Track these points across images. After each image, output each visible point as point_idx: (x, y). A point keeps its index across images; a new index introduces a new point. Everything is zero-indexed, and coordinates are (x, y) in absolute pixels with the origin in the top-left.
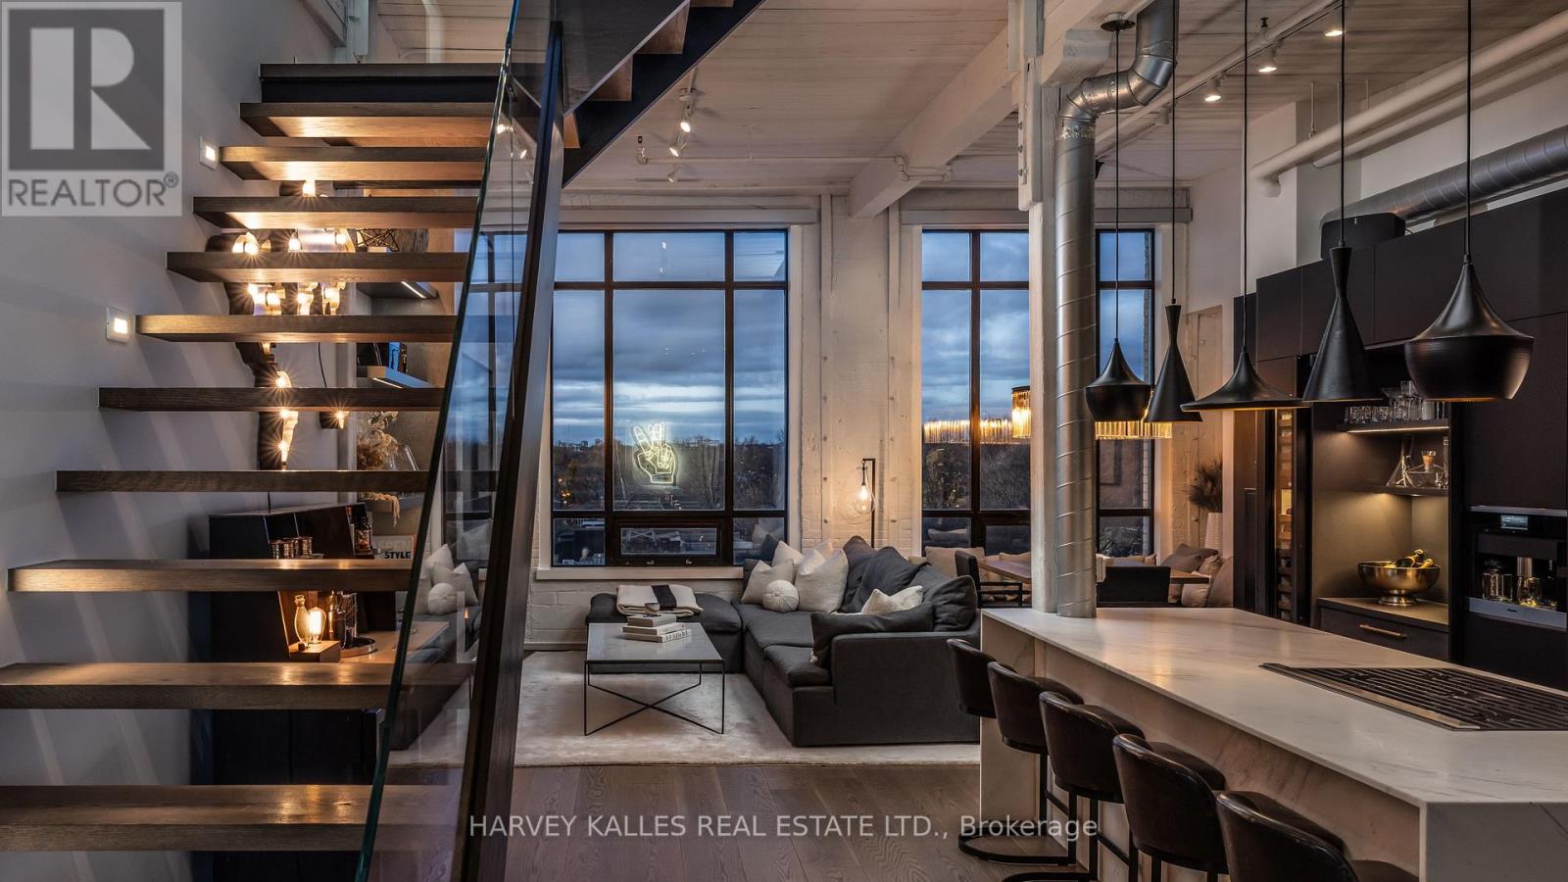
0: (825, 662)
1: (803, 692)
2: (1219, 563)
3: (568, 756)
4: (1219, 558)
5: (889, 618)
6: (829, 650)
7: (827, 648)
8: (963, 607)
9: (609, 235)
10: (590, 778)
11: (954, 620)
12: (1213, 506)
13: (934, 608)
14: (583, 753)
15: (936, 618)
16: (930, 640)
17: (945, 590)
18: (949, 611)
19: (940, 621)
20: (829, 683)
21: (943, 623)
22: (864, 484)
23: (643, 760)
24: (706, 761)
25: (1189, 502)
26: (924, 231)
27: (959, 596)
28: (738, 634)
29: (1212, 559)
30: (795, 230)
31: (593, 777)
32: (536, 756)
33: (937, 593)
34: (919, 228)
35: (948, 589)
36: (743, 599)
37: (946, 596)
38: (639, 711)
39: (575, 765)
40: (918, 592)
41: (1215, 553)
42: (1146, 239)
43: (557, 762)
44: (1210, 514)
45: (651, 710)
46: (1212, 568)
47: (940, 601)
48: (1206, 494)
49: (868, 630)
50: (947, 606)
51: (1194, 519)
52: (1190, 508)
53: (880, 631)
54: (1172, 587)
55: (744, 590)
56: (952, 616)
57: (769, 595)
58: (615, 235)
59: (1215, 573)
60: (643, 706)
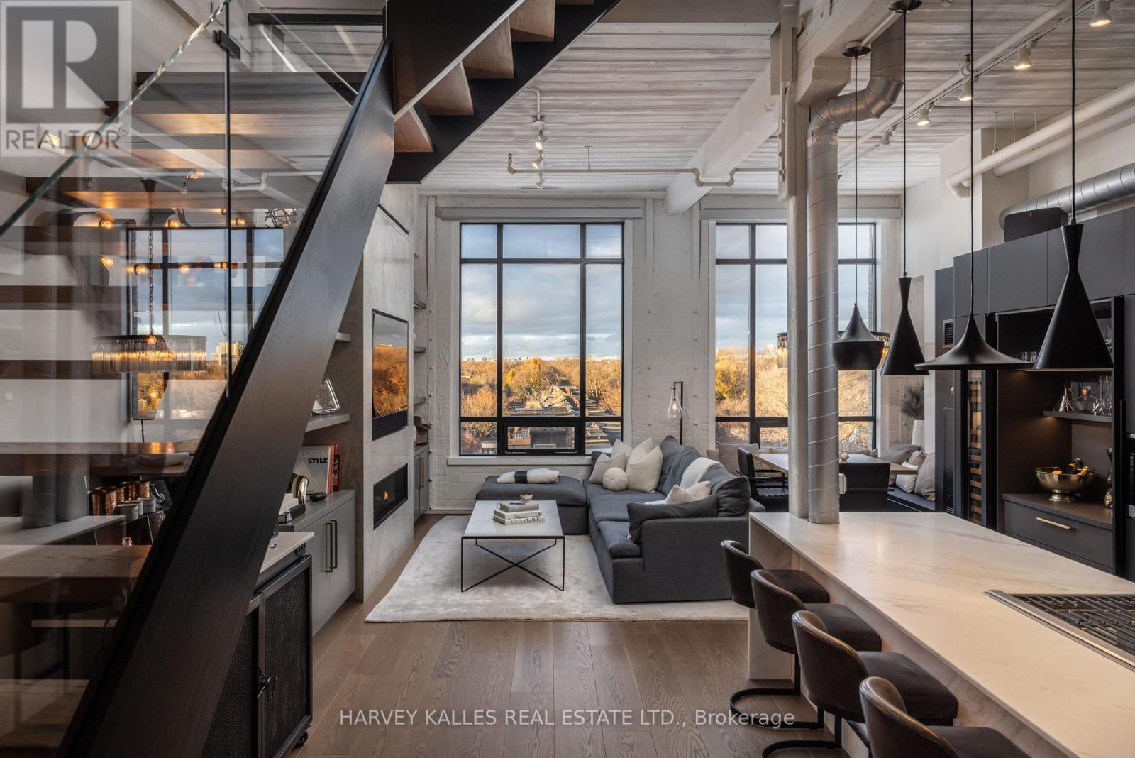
0: (638, 540)
1: (620, 563)
2: (923, 457)
3: (444, 612)
4: (922, 453)
5: (684, 507)
6: (641, 530)
7: (639, 528)
8: (738, 500)
9: (500, 226)
10: (455, 632)
11: (732, 509)
12: (917, 415)
13: (718, 499)
14: (455, 609)
15: (719, 506)
16: (715, 524)
17: (726, 486)
18: (730, 502)
19: (722, 509)
20: (640, 556)
21: (724, 511)
22: (675, 400)
23: (499, 616)
24: (545, 618)
25: (900, 413)
26: (717, 224)
27: (736, 491)
28: (585, 507)
29: (917, 453)
30: (628, 223)
31: (458, 632)
32: (420, 612)
33: (721, 489)
34: (713, 222)
35: (729, 485)
36: (590, 480)
37: (727, 491)
38: (509, 568)
39: (447, 621)
40: (707, 486)
41: (919, 449)
42: (870, 230)
43: (434, 618)
44: (916, 421)
45: (515, 568)
46: (918, 460)
47: (723, 494)
48: (912, 407)
49: (669, 517)
50: (728, 498)
51: (904, 424)
52: (901, 417)
53: (678, 517)
54: (891, 476)
55: (592, 472)
56: (732, 506)
57: (607, 479)
58: (504, 226)
59: (920, 464)
60: (511, 565)
